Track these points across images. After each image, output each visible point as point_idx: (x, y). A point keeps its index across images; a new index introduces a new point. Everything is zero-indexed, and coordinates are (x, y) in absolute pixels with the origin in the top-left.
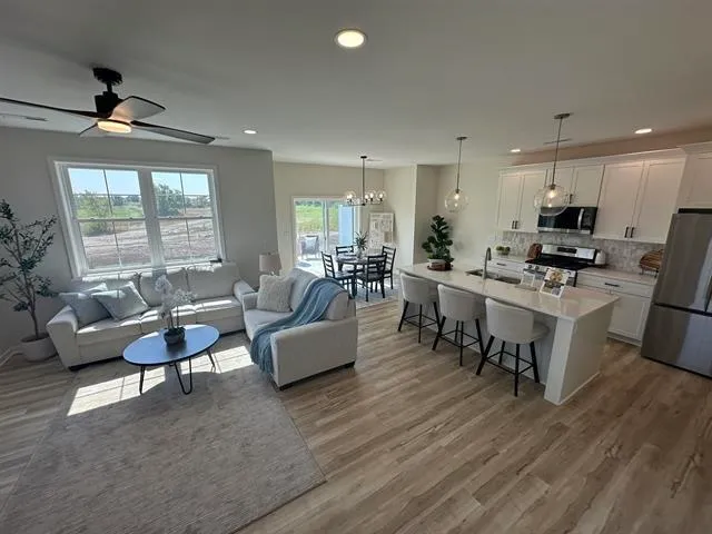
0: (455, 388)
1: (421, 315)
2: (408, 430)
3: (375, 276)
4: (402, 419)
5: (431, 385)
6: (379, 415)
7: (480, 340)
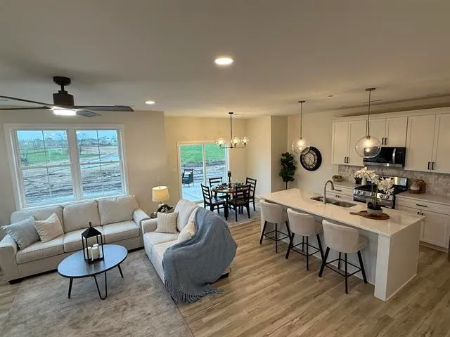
0: (307, 290)
1: (276, 231)
2: (273, 323)
3: (242, 202)
4: (267, 315)
5: (288, 288)
6: (249, 312)
7: (321, 250)
